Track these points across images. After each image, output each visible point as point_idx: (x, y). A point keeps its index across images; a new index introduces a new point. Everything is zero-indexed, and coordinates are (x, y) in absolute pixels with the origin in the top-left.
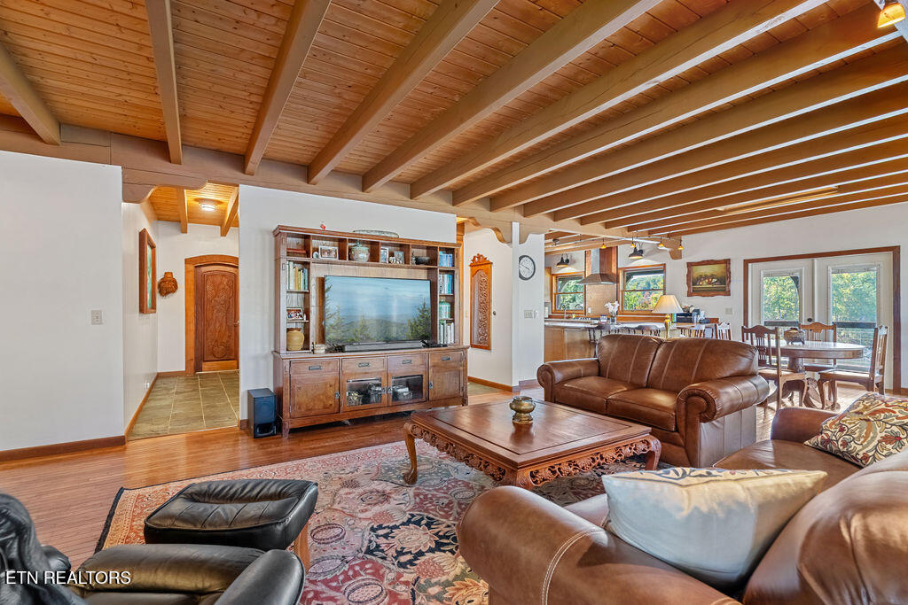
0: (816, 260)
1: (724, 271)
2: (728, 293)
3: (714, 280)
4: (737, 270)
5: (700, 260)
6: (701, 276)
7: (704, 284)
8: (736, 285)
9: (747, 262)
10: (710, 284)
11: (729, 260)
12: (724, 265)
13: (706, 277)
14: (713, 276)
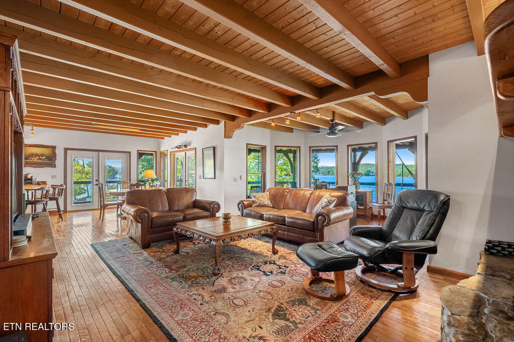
0: (100, 153)
1: (51, 152)
2: (54, 166)
3: (43, 158)
4: (60, 153)
5: (33, 143)
6: (33, 154)
7: (36, 160)
8: (59, 161)
9: (66, 150)
10: (40, 159)
11: (55, 147)
12: (51, 149)
13: (37, 155)
14: (42, 155)
